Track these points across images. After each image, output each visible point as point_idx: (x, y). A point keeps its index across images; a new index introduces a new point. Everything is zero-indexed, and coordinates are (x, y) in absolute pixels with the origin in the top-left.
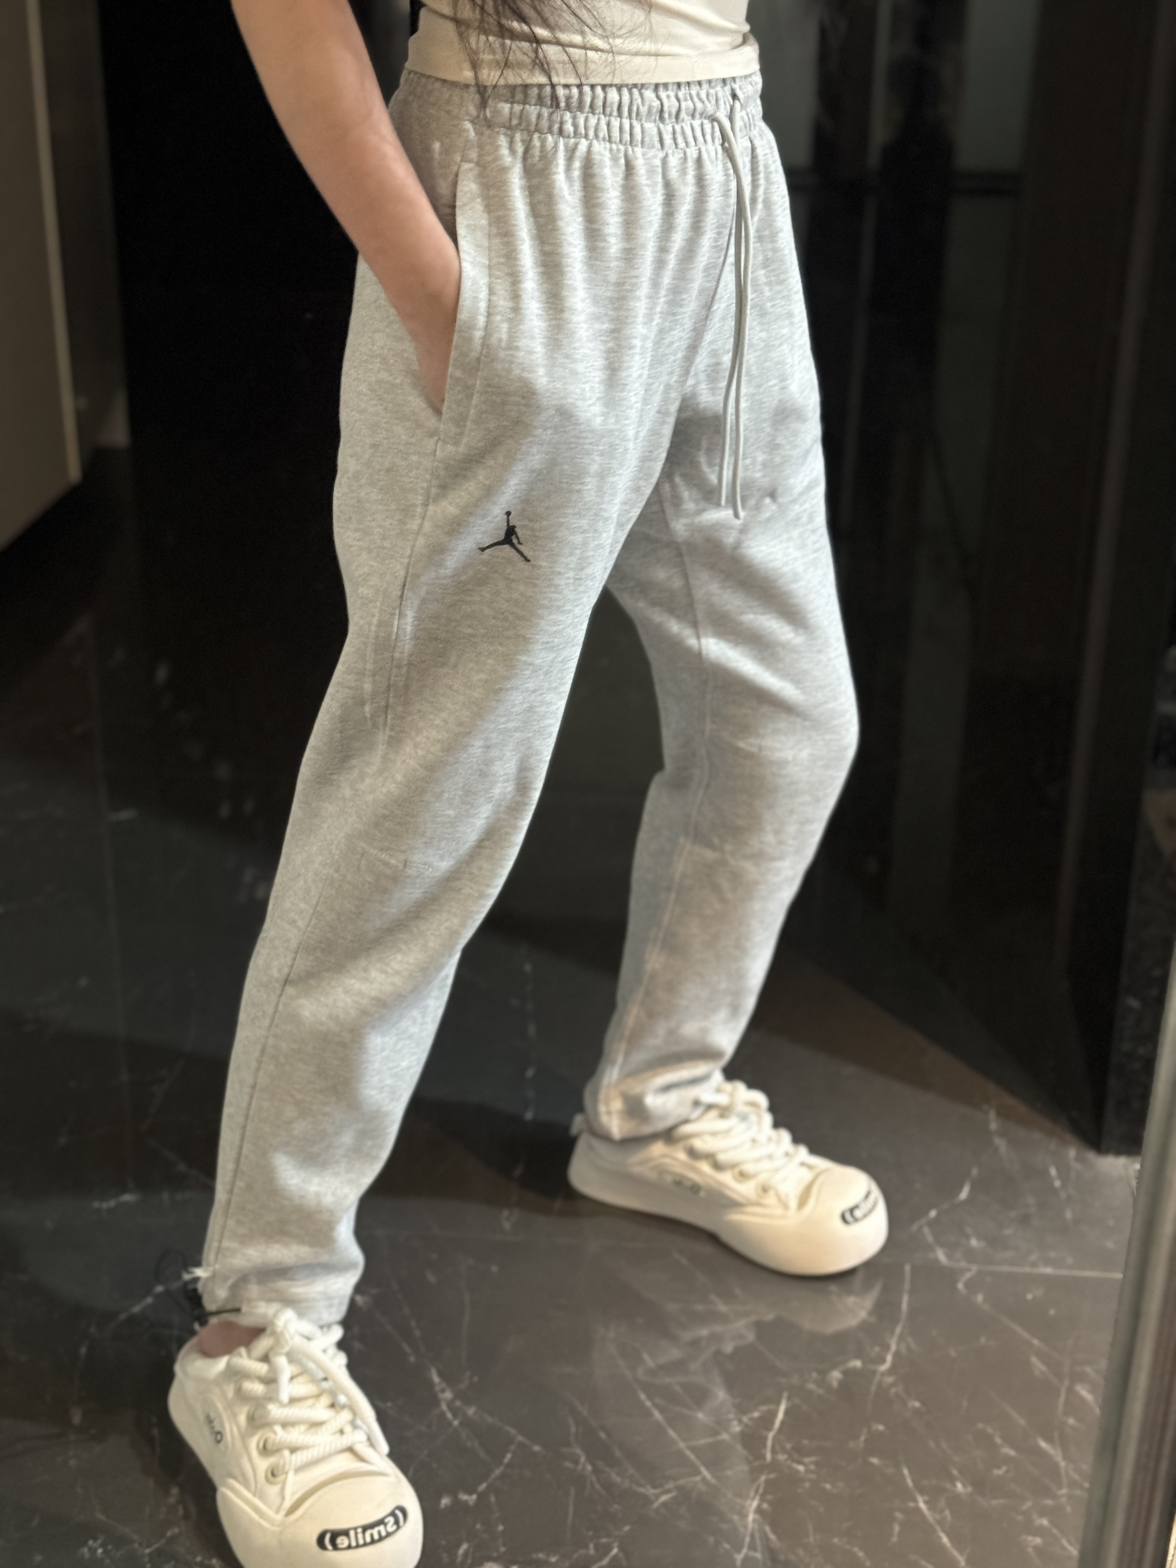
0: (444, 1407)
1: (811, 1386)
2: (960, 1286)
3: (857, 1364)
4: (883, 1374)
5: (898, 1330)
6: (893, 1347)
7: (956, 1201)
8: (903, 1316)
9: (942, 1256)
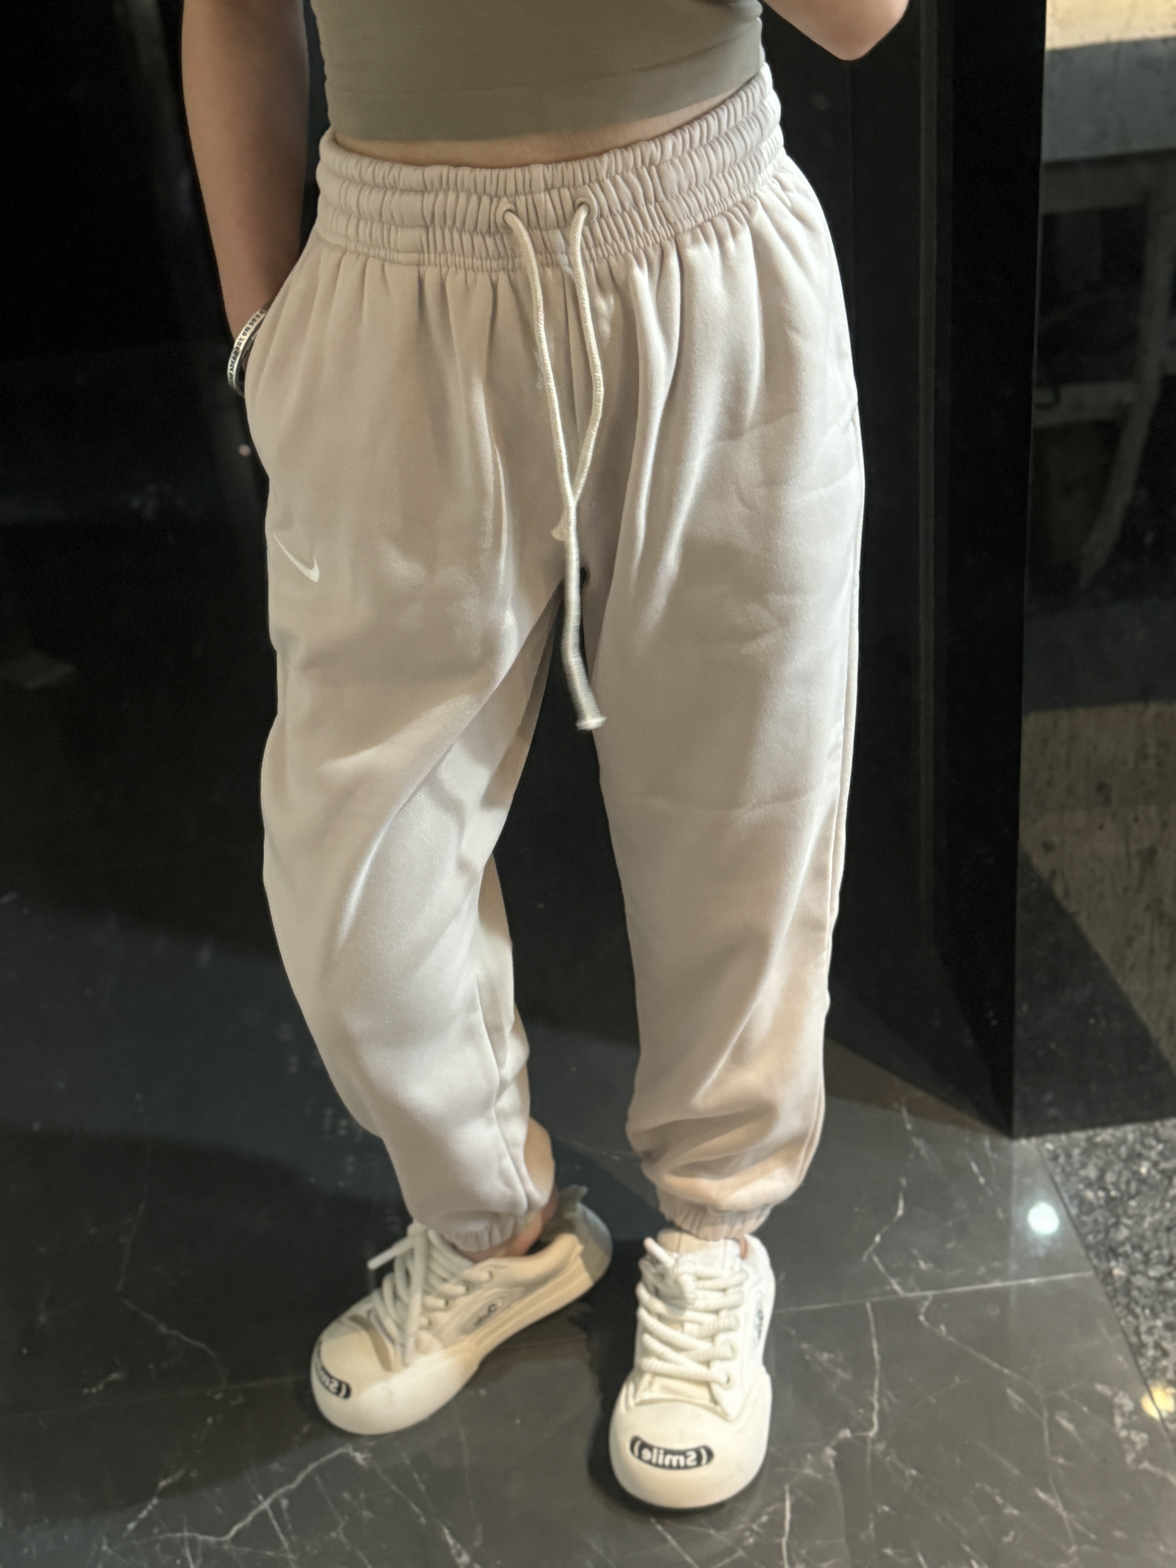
1: (809, 1472)
2: (922, 1318)
3: (847, 1433)
4: (874, 1441)
5: (877, 1384)
6: (877, 1406)
7: (895, 1219)
8: (878, 1367)
9: (897, 1288)
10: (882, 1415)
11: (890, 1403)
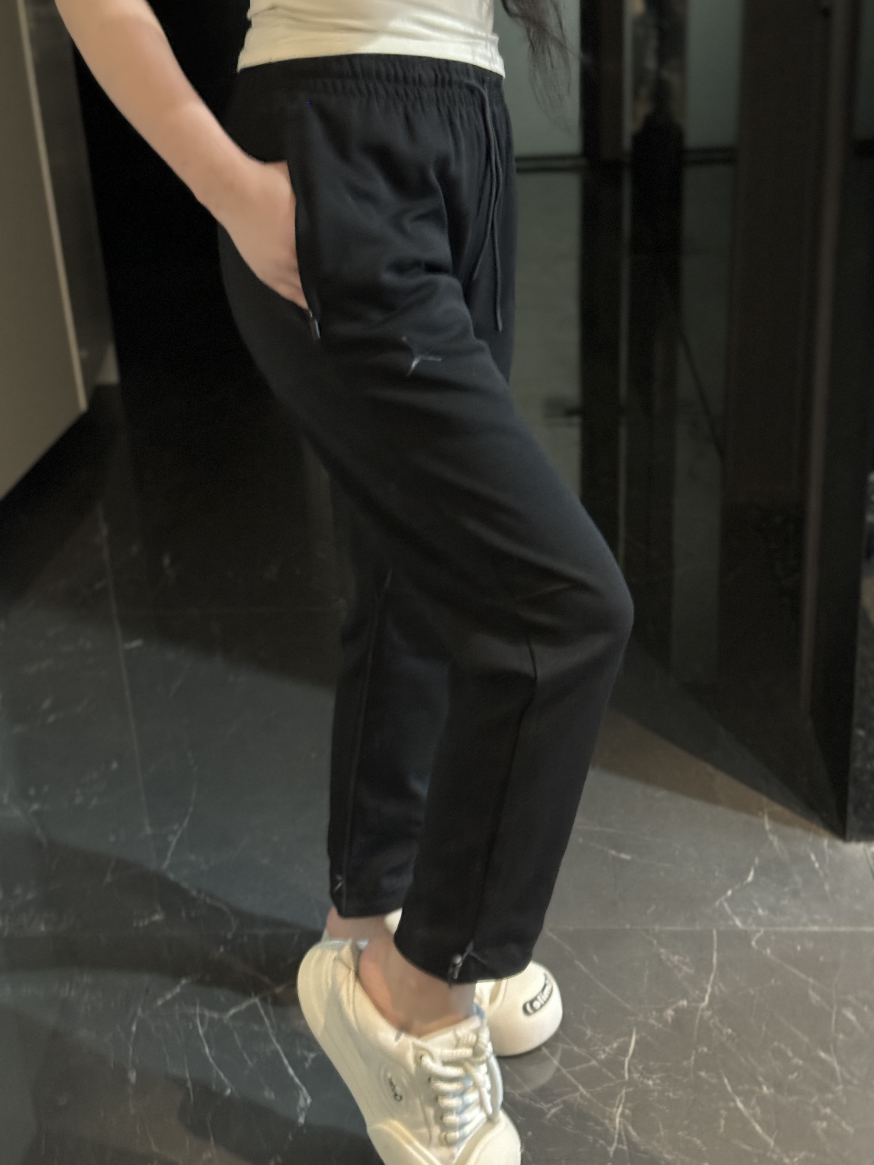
1: (652, 1021)
2: (753, 943)
3: (685, 1003)
4: (704, 1010)
5: (712, 977)
6: (709, 990)
7: (745, 883)
8: (715, 968)
9: (738, 922)
10: (712, 996)
11: (720, 990)
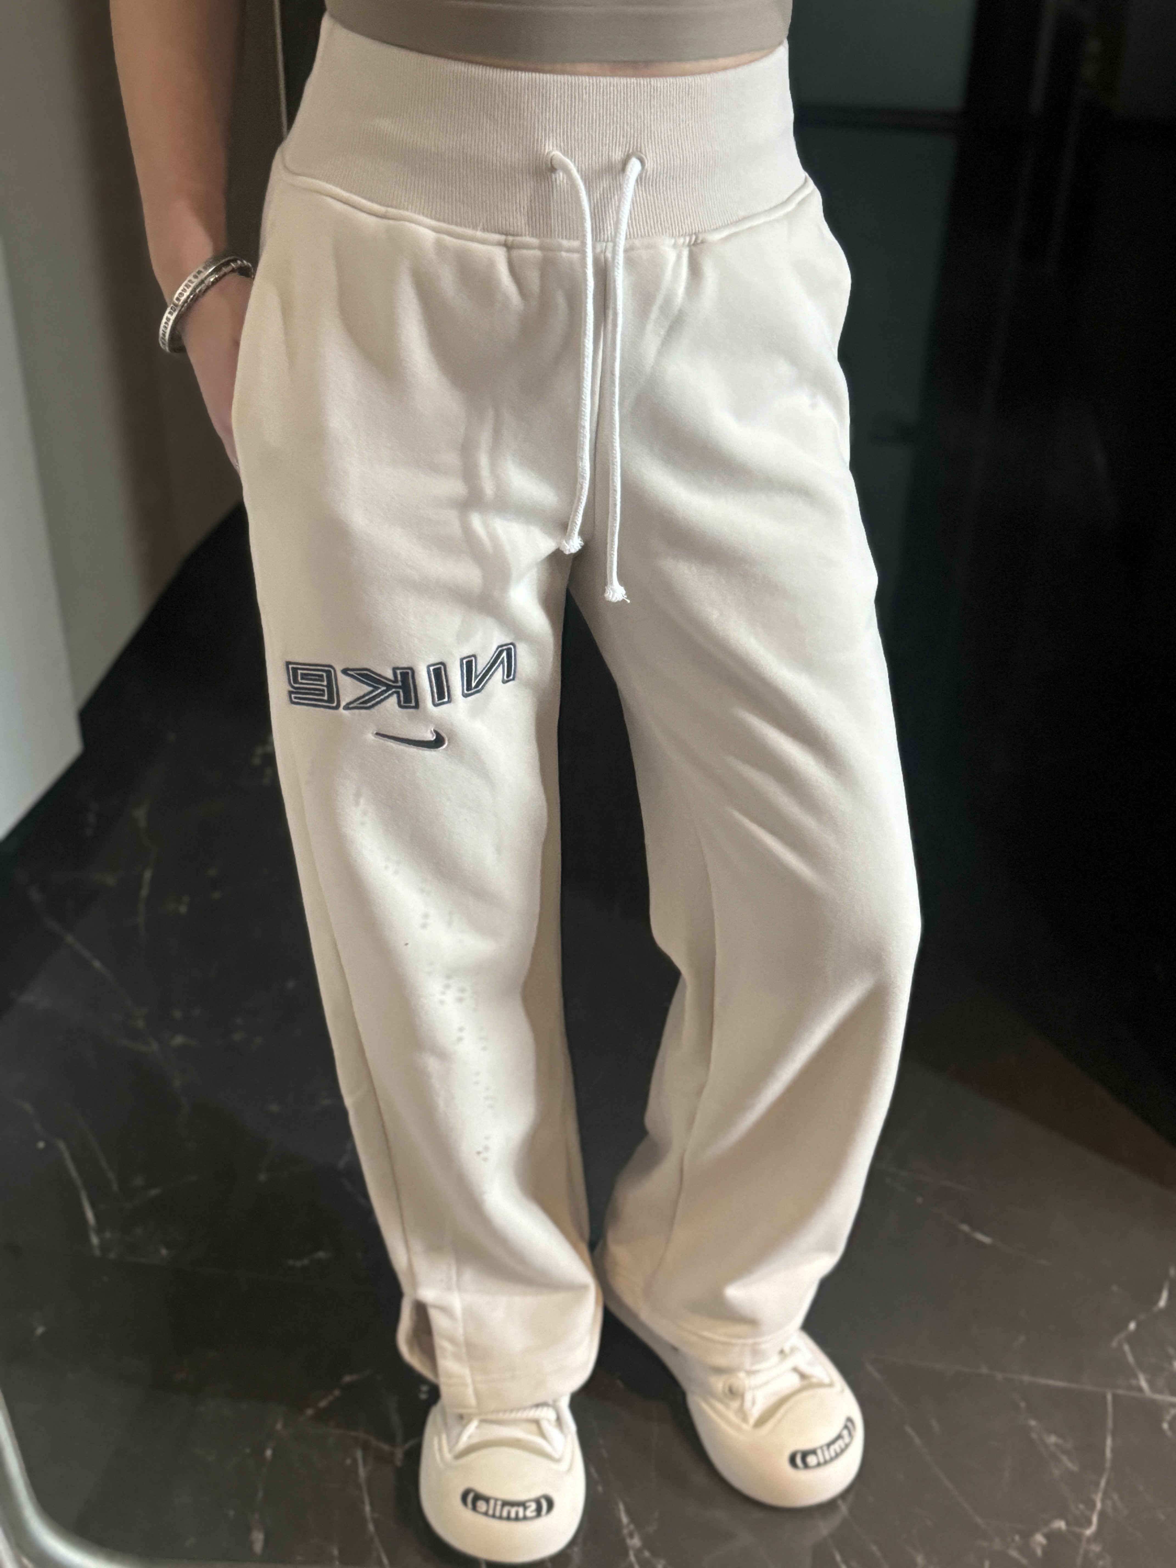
0: (632, 1558)
1: (1014, 1553)
2: (1165, 1426)
3: (1061, 1525)
4: (1089, 1540)
5: (1103, 1483)
6: (1099, 1505)
7: (1155, 1310)
8: (1108, 1465)
9: (1144, 1384)
10: (1102, 1515)
11: (1115, 1507)
